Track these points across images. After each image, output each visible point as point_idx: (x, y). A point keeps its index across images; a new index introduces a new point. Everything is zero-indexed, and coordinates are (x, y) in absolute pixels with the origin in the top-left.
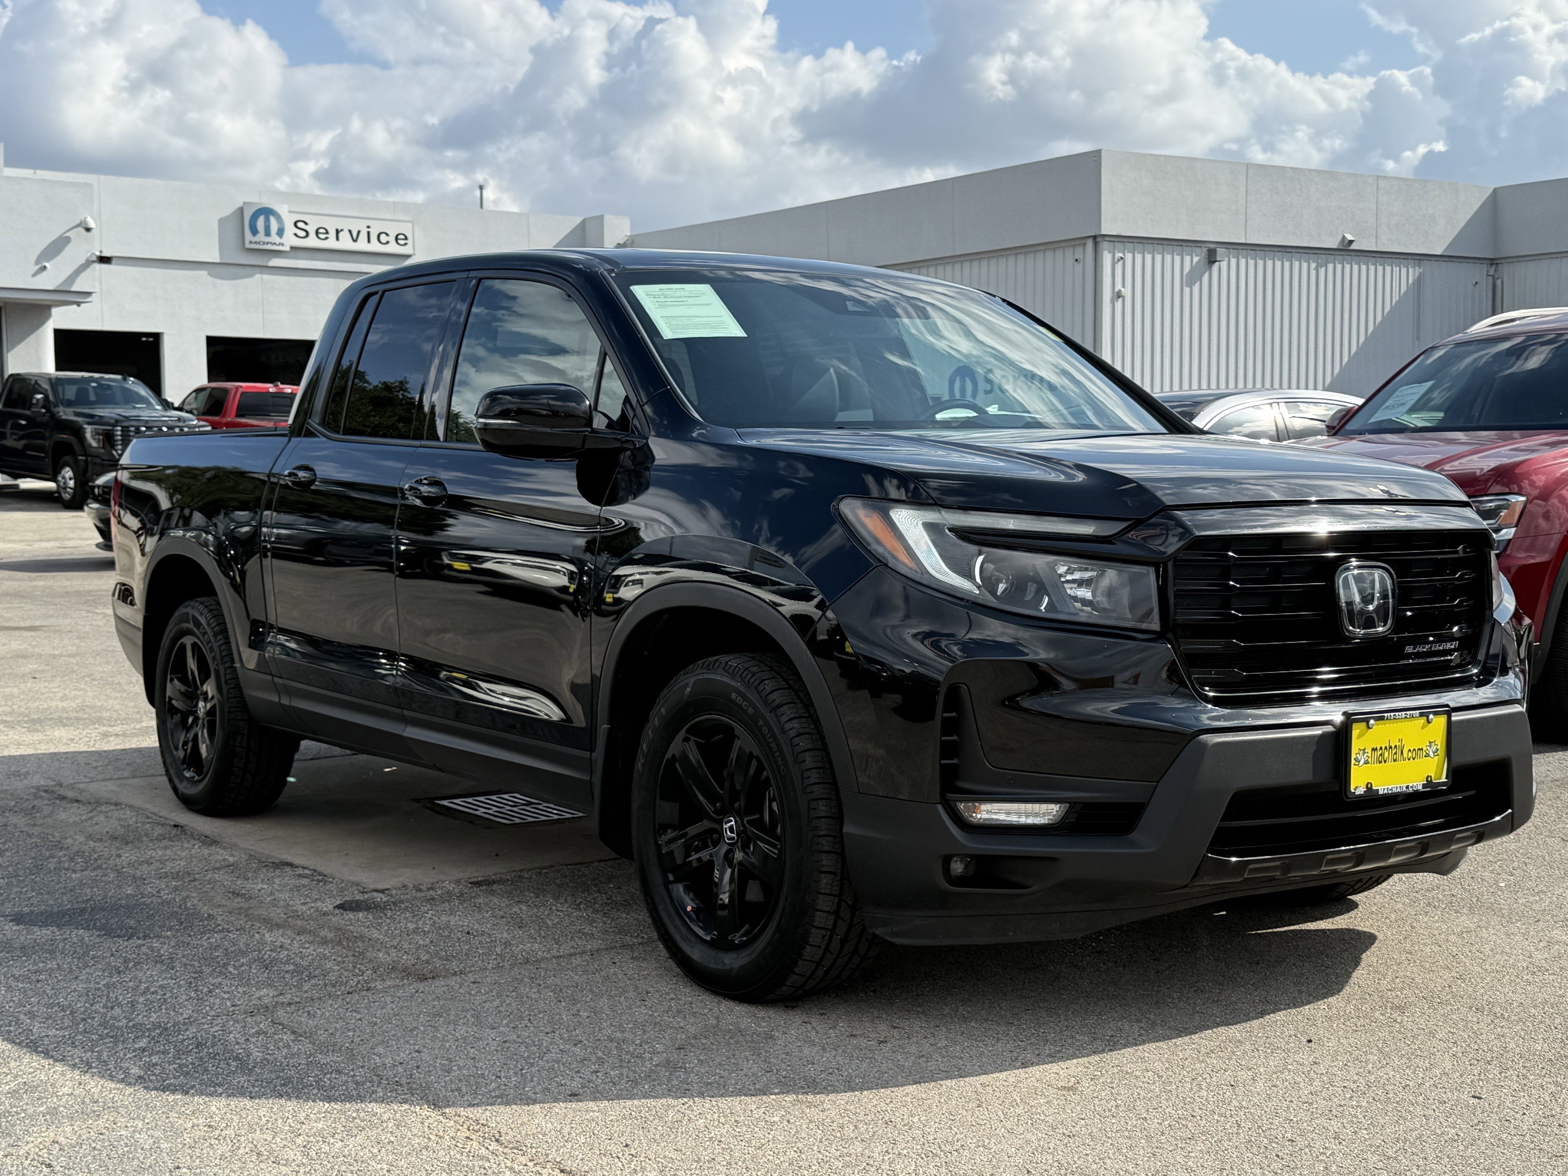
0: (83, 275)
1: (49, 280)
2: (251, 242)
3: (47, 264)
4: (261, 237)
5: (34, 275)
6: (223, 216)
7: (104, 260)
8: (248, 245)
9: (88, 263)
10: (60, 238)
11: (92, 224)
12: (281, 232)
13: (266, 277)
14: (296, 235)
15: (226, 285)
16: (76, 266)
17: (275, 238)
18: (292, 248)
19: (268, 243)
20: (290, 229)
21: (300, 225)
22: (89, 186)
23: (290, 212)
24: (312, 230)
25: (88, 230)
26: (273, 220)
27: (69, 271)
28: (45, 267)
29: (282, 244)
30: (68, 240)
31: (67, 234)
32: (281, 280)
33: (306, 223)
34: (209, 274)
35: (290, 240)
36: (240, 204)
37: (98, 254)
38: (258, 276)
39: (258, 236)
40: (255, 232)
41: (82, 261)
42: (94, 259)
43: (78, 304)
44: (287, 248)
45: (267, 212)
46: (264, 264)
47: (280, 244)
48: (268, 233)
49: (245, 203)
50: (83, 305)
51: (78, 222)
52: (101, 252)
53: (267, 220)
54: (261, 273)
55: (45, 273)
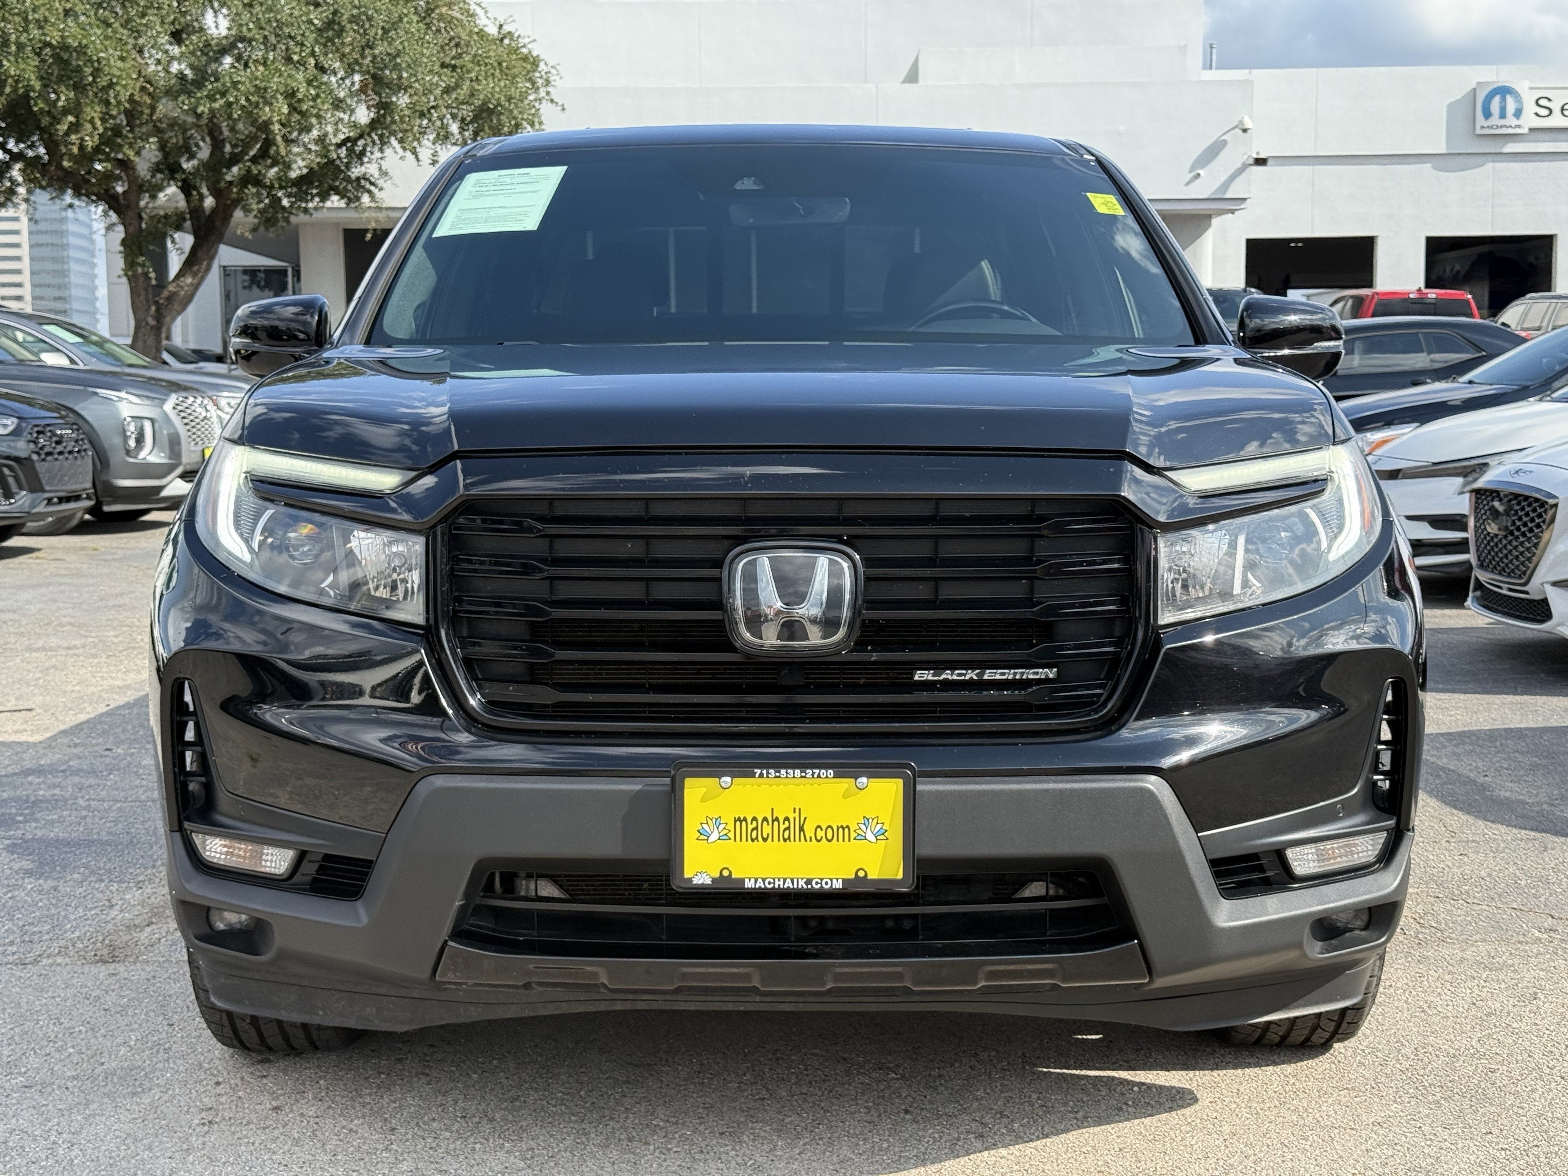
0: (1238, 180)
1: (1203, 189)
2: (1482, 127)
3: (1200, 172)
4: (1495, 120)
5: (1188, 184)
6: (1453, 100)
7: (1261, 162)
8: (1479, 131)
9: (1245, 167)
10: (1216, 142)
11: (1248, 124)
12: (1518, 113)
13: (1499, 165)
14: (1537, 114)
15: (1452, 179)
16: (1230, 172)
17: (1511, 120)
18: (1531, 130)
19: (1501, 127)
20: (1530, 108)
21: (1542, 102)
22: (1250, 82)
23: (1531, 88)
24: (1556, 107)
25: (1245, 131)
26: (1509, 99)
27: (1224, 178)
28: (1199, 175)
29: (1519, 126)
30: (1224, 143)
31: (1223, 138)
32: (1517, 167)
33: (1549, 100)
34: (1434, 168)
35: (1529, 121)
36: (1474, 86)
37: (1255, 156)
38: (1490, 165)
39: (1491, 119)
40: (1487, 115)
41: (1239, 165)
42: (1251, 161)
43: (1232, 211)
44: (1525, 131)
45: (1504, 91)
46: (1498, 151)
47: (1516, 126)
48: (1503, 115)
49: (1478, 83)
50: (1237, 213)
51: (1236, 123)
52: (1258, 153)
53: (1504, 99)
54: (1493, 162)
55: (1198, 181)
